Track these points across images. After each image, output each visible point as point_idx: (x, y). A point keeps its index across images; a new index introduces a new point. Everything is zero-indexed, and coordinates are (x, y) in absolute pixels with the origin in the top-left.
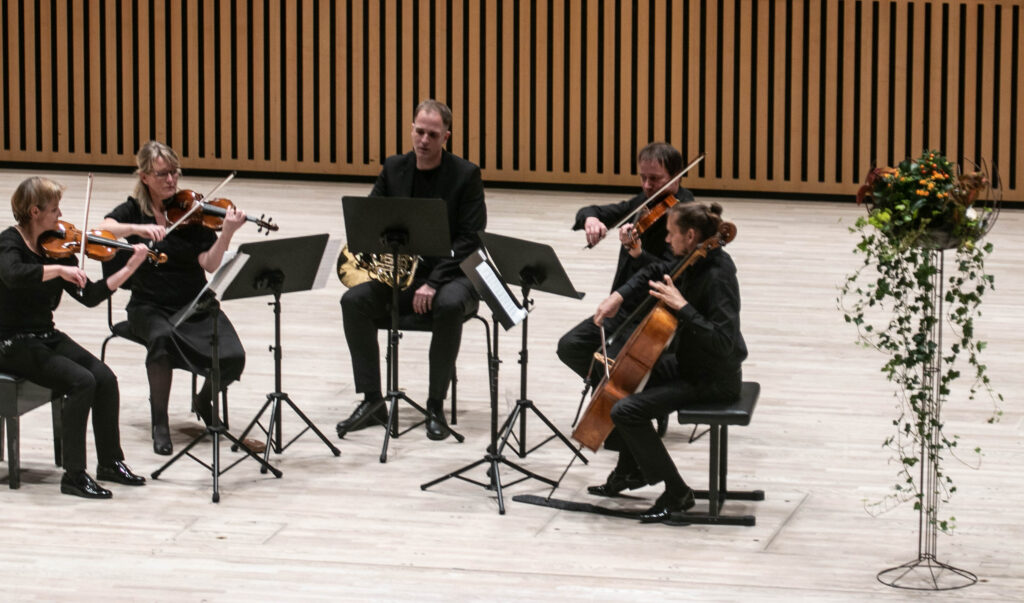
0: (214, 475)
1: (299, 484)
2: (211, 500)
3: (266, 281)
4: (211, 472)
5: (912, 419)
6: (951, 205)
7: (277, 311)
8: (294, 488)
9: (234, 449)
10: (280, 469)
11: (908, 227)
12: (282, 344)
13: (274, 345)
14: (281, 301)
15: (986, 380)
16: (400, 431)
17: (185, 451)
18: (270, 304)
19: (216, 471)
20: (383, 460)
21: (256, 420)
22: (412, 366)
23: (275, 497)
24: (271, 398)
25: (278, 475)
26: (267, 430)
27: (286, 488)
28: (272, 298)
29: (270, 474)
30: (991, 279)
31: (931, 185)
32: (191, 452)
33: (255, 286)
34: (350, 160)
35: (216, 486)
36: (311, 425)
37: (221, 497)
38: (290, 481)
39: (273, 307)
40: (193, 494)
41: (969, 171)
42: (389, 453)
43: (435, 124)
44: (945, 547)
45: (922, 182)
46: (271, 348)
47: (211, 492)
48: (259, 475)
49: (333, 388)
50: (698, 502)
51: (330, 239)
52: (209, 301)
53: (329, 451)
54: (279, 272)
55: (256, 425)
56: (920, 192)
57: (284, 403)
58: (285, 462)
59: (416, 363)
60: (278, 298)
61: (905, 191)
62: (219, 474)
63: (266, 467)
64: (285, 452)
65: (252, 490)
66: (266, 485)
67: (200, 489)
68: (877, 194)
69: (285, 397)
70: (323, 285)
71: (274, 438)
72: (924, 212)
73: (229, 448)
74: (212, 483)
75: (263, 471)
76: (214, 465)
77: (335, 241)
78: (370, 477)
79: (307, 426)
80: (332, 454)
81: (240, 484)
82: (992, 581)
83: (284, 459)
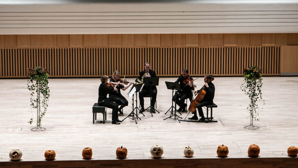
2: (135, 124)
4: (132, 119)
5: (252, 105)
6: (258, 73)
11: (252, 77)
15: (262, 98)
20: (152, 116)
30: (262, 84)
31: (255, 70)
41: (260, 68)
43: (149, 66)
44: (255, 123)
45: (254, 70)
50: (206, 119)
56: (254, 71)
61: (252, 71)
68: (246, 72)
72: (254, 74)
78: (151, 119)
80: (144, 116)
82: (261, 127)
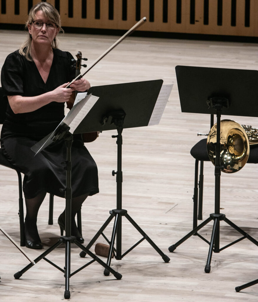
0: (65, 276)
1: (135, 285)
2: (63, 296)
3: (111, 118)
4: (63, 274)
7: (120, 142)
8: (130, 288)
9: (83, 255)
10: (119, 272)
12: (123, 170)
13: (116, 171)
14: (123, 134)
16: (221, 246)
17: (42, 257)
18: (113, 137)
19: (67, 272)
20: (208, 270)
21: (100, 232)
22: (229, 189)
23: (117, 295)
24: (113, 213)
25: (119, 277)
26: (110, 240)
27: (124, 288)
28: (115, 132)
29: (112, 277)
32: (47, 257)
33: (102, 122)
34: (179, 20)
35: (67, 285)
36: (146, 237)
37: (72, 294)
38: (127, 282)
39: (116, 139)
40: (48, 292)
42: (212, 265)
46: (113, 173)
47: (63, 290)
48: (102, 277)
49: (163, 207)
51: (164, 84)
52: (64, 133)
53: (160, 258)
54: (121, 110)
55: (101, 235)
57: (124, 218)
58: (125, 267)
59: (232, 187)
60: (120, 132)
62: (70, 275)
63: (108, 271)
64: (124, 258)
65: (97, 289)
66: (109, 285)
67: (54, 288)
69: (125, 213)
70: (157, 122)
71: (115, 246)
73: (79, 254)
74: (64, 283)
75: (106, 274)
76: (65, 268)
77: (167, 86)
79: (142, 237)
80: (163, 261)
81: (86, 284)
83: (124, 264)
